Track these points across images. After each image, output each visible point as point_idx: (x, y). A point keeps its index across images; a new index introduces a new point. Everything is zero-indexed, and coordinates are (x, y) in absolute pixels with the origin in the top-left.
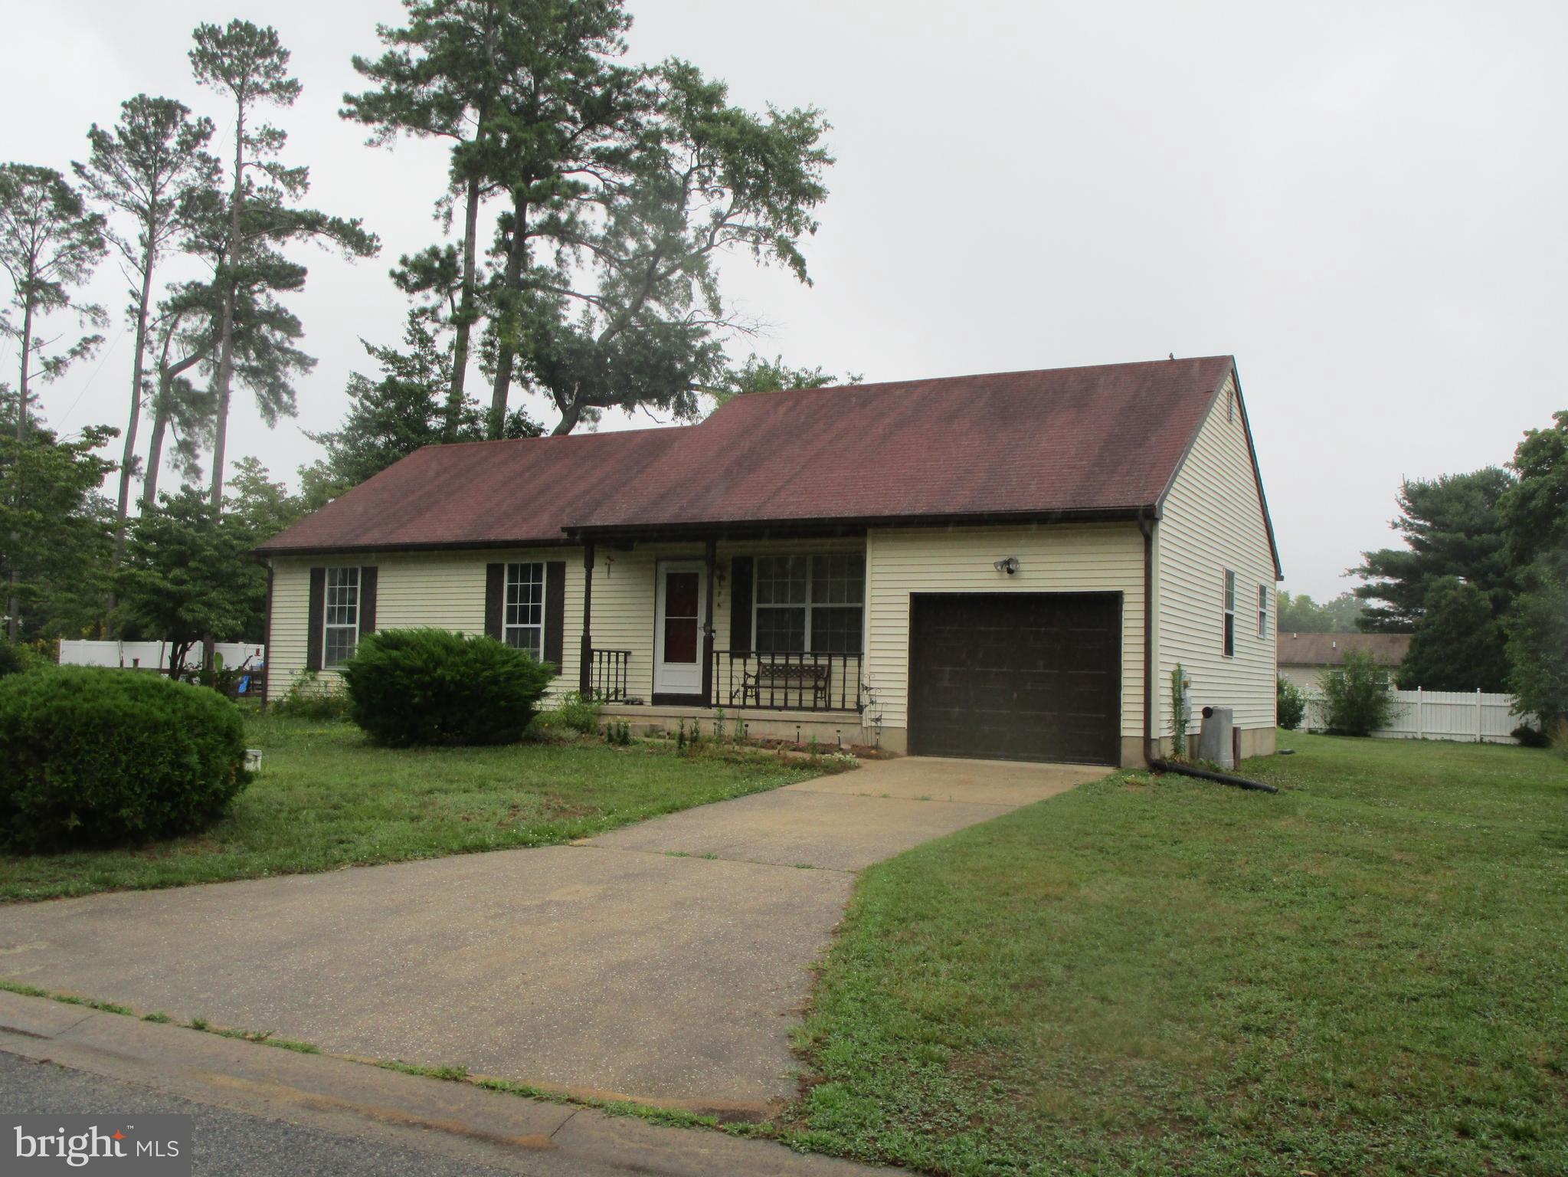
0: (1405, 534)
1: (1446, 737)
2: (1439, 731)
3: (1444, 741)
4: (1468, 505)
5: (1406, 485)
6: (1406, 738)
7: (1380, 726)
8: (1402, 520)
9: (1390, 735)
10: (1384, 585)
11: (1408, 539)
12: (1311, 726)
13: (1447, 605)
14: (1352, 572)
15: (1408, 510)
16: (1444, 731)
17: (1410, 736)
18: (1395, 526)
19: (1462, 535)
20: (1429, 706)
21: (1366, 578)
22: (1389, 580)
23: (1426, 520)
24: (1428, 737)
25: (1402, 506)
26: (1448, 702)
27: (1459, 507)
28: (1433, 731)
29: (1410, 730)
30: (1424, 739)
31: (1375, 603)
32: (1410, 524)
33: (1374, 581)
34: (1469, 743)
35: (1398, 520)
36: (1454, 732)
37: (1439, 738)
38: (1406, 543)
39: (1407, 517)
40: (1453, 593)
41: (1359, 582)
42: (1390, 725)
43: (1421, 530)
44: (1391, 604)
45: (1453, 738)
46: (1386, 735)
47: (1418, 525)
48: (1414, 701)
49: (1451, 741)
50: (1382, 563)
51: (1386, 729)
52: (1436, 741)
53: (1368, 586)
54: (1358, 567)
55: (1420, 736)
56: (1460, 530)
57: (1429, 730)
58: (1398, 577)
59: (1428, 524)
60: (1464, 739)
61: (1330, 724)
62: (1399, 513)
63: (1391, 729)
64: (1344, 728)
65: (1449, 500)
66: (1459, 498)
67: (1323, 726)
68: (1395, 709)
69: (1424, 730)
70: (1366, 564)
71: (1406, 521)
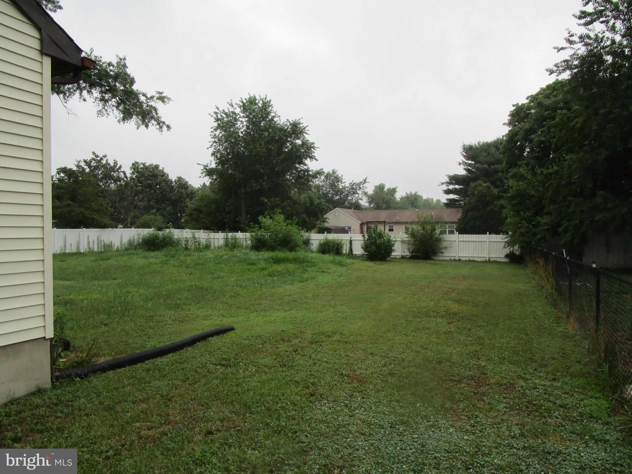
0: (464, 167)
1: (471, 259)
2: (467, 255)
3: (470, 261)
4: (489, 153)
5: (464, 146)
6: (451, 260)
7: (437, 253)
8: (463, 161)
9: (443, 258)
10: (455, 188)
11: (465, 169)
12: (403, 254)
13: (477, 194)
14: (442, 184)
15: (465, 157)
16: (470, 256)
17: (452, 259)
18: (460, 164)
19: (486, 166)
20: (462, 243)
21: (448, 186)
22: (457, 187)
23: (472, 161)
24: (462, 259)
25: (462, 155)
26: (472, 240)
27: (485, 154)
28: (464, 255)
29: (453, 255)
30: (460, 260)
31: (452, 196)
32: (466, 163)
33: (451, 187)
34: (483, 262)
35: (461, 162)
36: (475, 256)
37: (467, 259)
38: (464, 171)
39: (464, 160)
40: (480, 188)
41: (445, 187)
42: (443, 253)
43: (470, 165)
44: (458, 197)
45: (475, 259)
46: (440, 258)
47: (469, 163)
48: (455, 240)
49: (473, 261)
50: (454, 179)
51: (440, 255)
52: (466, 261)
53: (448, 189)
54: (445, 181)
55: (457, 259)
56: (485, 163)
57: (462, 255)
58: (461, 185)
59: (473, 162)
60: (480, 260)
61: (412, 253)
62: (462, 159)
63: (443, 255)
64: (419, 254)
65: (481, 152)
66: (485, 151)
67: (408, 254)
68: (444, 244)
69: (460, 255)
70: (448, 180)
71: (465, 162)
